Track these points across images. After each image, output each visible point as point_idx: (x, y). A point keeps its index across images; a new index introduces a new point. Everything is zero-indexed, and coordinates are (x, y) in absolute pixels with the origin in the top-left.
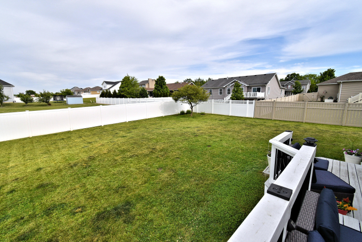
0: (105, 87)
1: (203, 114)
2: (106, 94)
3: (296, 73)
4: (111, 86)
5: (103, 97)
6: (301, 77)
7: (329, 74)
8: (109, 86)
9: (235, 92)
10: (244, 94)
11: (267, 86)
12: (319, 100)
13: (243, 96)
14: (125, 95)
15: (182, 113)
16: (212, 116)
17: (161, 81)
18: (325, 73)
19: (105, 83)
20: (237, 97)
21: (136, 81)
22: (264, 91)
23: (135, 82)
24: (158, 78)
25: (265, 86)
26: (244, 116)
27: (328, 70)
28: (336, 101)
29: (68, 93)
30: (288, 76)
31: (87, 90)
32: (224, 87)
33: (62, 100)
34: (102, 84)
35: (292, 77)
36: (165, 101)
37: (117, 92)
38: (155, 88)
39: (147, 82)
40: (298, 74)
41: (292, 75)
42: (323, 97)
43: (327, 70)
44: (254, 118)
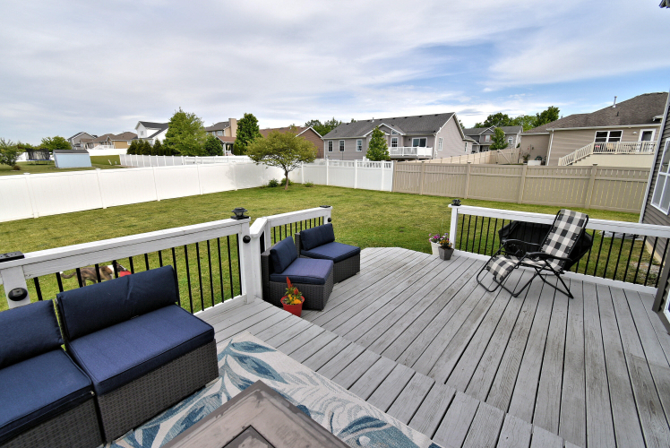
0: (142, 133)
1: (309, 186)
2: (139, 148)
3: (503, 114)
4: (154, 131)
5: (134, 154)
6: (511, 120)
7: (551, 115)
8: (150, 132)
9: (374, 145)
10: (390, 149)
11: (438, 135)
12: (522, 161)
13: (387, 153)
14: (177, 149)
15: (273, 185)
16: (323, 189)
17: (248, 124)
18: (544, 114)
19: (141, 125)
20: (377, 154)
21: (198, 123)
22: (431, 145)
23: (195, 124)
24: (243, 117)
25: (433, 137)
26: (378, 189)
27: (550, 108)
28: (543, 163)
29: (60, 145)
30: (489, 118)
31: (106, 140)
32: (365, 136)
33: (48, 159)
34: (137, 128)
35: (497, 120)
36: (238, 161)
37: (162, 143)
38: (239, 138)
39: (227, 124)
40: (506, 116)
41: (495, 116)
42: (528, 156)
43: (547, 109)
44: (392, 193)
